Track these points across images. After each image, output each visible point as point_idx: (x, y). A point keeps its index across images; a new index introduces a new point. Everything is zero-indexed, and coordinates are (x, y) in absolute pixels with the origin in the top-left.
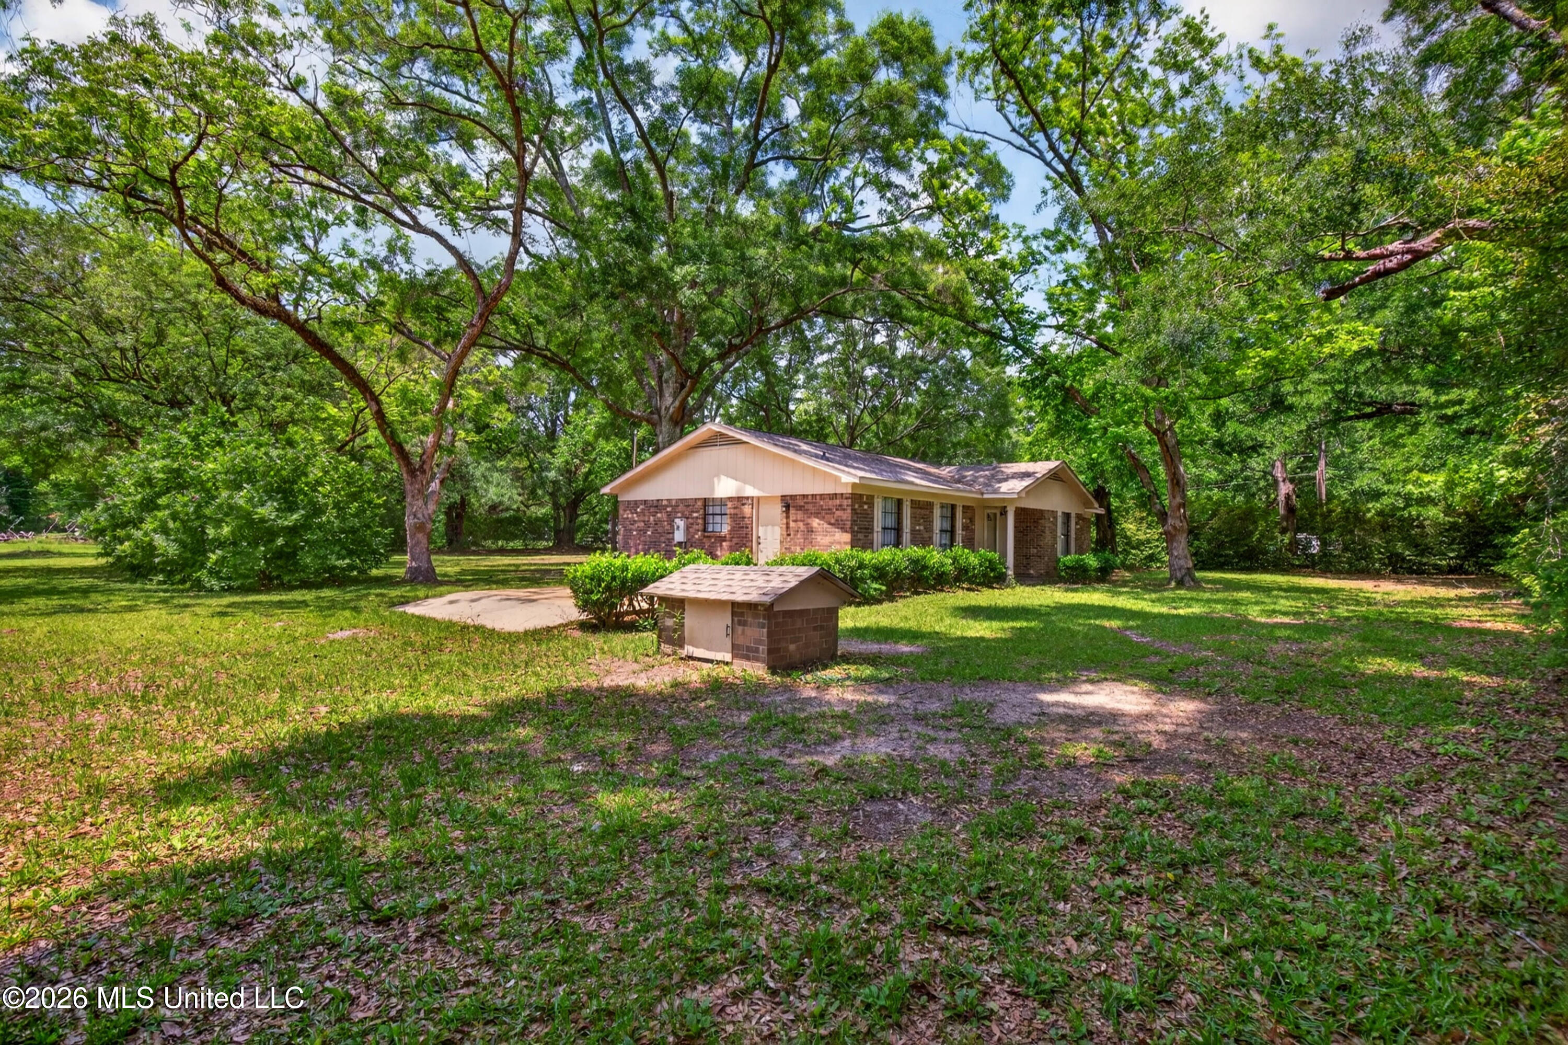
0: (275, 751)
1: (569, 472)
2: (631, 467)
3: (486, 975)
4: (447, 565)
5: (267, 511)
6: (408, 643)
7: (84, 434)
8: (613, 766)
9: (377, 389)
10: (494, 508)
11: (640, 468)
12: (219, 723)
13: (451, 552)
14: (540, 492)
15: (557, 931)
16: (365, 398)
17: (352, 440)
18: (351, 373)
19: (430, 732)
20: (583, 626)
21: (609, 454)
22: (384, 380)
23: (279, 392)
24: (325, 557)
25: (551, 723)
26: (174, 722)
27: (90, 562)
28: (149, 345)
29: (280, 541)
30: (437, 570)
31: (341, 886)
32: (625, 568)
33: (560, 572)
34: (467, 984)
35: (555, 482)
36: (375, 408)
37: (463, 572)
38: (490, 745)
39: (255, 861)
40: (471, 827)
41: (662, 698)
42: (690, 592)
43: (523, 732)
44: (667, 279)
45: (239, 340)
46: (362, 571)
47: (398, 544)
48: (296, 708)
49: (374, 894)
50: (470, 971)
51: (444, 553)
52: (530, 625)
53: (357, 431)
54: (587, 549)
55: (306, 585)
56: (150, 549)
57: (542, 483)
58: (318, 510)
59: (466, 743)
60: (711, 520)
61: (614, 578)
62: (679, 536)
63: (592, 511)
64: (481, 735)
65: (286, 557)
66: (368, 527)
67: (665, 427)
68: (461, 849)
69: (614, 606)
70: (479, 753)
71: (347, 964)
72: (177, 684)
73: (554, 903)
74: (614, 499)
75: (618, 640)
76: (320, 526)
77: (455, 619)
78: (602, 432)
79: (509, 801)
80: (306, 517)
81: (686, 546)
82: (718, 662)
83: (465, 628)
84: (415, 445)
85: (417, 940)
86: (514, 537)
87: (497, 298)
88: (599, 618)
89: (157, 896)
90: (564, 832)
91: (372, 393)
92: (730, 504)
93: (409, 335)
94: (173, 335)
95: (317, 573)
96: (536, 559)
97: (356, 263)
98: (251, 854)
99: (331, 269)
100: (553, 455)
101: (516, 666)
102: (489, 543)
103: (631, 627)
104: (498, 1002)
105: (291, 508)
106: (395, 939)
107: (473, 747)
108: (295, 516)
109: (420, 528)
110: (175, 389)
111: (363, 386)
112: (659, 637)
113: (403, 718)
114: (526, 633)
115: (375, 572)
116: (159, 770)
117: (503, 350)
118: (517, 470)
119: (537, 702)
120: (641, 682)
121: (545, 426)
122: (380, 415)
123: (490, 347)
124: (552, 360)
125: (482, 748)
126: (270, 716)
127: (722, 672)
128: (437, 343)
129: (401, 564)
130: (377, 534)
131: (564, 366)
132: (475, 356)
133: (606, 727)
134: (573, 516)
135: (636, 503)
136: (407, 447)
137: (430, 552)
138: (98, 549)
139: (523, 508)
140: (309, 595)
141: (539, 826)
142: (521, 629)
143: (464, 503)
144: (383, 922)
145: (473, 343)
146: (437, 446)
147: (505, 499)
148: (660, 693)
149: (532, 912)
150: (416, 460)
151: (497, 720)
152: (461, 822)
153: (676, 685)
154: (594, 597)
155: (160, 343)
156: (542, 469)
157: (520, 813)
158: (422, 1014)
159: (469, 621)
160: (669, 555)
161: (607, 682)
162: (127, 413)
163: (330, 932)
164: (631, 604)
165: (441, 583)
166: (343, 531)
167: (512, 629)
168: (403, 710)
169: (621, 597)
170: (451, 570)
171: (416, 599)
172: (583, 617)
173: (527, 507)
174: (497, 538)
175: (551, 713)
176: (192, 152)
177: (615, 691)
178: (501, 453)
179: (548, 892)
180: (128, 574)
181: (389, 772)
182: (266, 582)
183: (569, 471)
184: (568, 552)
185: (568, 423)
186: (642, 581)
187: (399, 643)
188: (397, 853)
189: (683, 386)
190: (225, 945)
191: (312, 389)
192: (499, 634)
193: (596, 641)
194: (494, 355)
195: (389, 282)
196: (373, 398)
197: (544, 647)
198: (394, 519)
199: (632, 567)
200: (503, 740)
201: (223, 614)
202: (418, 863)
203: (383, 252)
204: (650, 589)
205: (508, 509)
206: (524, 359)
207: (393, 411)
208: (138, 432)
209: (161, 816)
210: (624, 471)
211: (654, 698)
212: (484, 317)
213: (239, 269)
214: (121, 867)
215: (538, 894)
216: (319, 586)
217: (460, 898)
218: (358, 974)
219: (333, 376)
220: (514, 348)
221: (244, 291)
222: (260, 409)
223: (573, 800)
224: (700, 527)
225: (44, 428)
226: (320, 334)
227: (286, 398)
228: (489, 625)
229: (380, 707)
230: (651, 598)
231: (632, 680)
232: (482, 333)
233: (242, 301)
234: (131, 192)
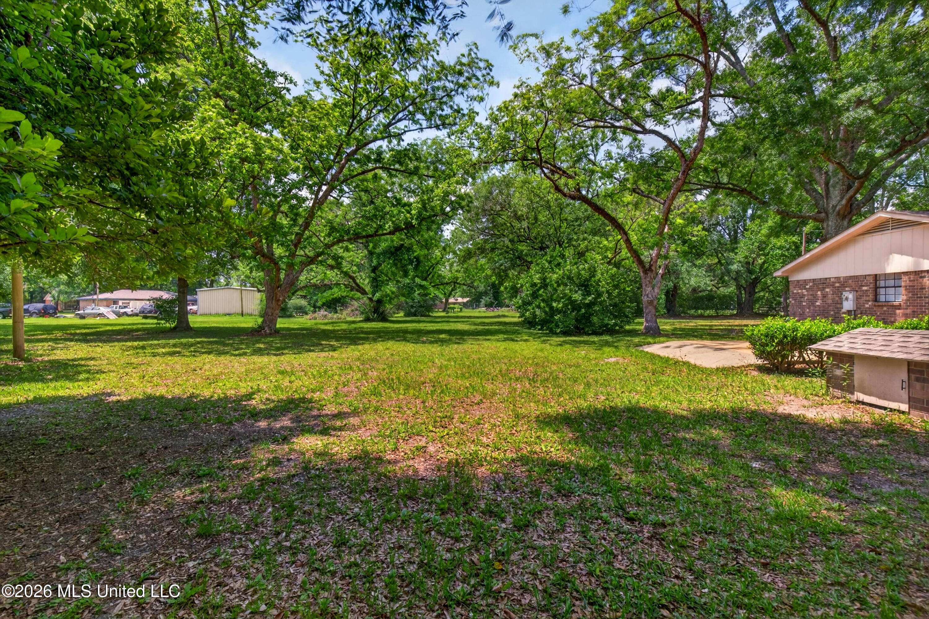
0: (581, 415)
1: (748, 265)
2: (800, 255)
3: (689, 578)
4: (666, 325)
5: (577, 296)
6: (645, 369)
7: (513, 266)
8: (786, 471)
9: (627, 228)
10: (694, 290)
11: (808, 256)
12: (560, 396)
13: (669, 318)
14: (726, 278)
15: (739, 571)
16: (620, 234)
17: (615, 257)
18: (613, 221)
19: (658, 420)
20: (761, 369)
21: (780, 248)
22: (629, 222)
23: (581, 237)
24: (603, 319)
25: (735, 431)
26: (543, 393)
27: (516, 320)
28: (533, 224)
29: (583, 311)
30: (661, 328)
31: (610, 492)
32: (795, 330)
33: (742, 331)
34: (677, 577)
35: (738, 272)
36: (625, 238)
37: (675, 329)
38: (693, 436)
39: (573, 466)
40: (680, 483)
41: (830, 430)
42: (859, 349)
43: (715, 432)
44: (831, 106)
45: (564, 215)
46: (621, 327)
47: (639, 313)
48: (590, 395)
49: (626, 503)
50: (678, 569)
51: (665, 318)
52: (720, 364)
53: (617, 252)
54: (763, 316)
55: (595, 333)
56: (534, 315)
57: (728, 272)
58: (599, 295)
59: (678, 431)
60: (882, 291)
61: (785, 336)
62: (848, 305)
63: (765, 288)
64: (687, 428)
65: (587, 318)
66: (623, 303)
67: (832, 222)
68: (675, 495)
69: (784, 357)
70: (685, 439)
71: (612, 535)
72: (546, 375)
73: (737, 551)
74: (786, 281)
75: (790, 382)
76: (601, 303)
77: (671, 356)
78: (775, 232)
79: (704, 473)
80: (595, 299)
81: (854, 314)
82: (891, 410)
83: (676, 362)
84: (647, 255)
85: (649, 538)
86: (707, 308)
87: (693, 160)
88: (773, 364)
89: (536, 469)
90: (745, 507)
91: (624, 230)
92: (905, 278)
93: (641, 193)
94: (540, 217)
95: (600, 327)
96: (725, 322)
97: (613, 162)
98: (571, 462)
99: (602, 168)
100: (736, 254)
101: (710, 390)
102: (692, 312)
103: (801, 373)
104: (697, 599)
105: (589, 294)
106: (637, 532)
107: (681, 434)
108: (590, 298)
109: (651, 303)
110: (542, 242)
111: (619, 227)
112: (828, 382)
113: (640, 409)
114: (718, 369)
115: (627, 327)
116: (538, 413)
117: (698, 191)
118: (710, 266)
119: (725, 415)
120: (811, 414)
121: (729, 234)
122: (628, 241)
123: (690, 190)
124: (733, 190)
125: (687, 436)
126: (579, 397)
127: (896, 419)
128: (658, 194)
129: (642, 324)
130: (629, 307)
131: (742, 192)
132: (681, 198)
133: (780, 443)
134: (751, 293)
135: (806, 282)
136: (642, 257)
137: (657, 317)
138: (518, 315)
139: (714, 289)
140: (596, 339)
141: (727, 496)
142: (714, 366)
143: (676, 287)
144: (631, 520)
145: (680, 190)
146: (659, 256)
147: (702, 285)
148: (830, 426)
149: (721, 550)
150: (647, 266)
151: (697, 422)
152: (674, 478)
153: (845, 422)
154: (768, 349)
155: (536, 222)
156: (728, 264)
157: (713, 484)
158: (650, 582)
159: (680, 359)
160: (837, 320)
161: (781, 410)
162: (526, 255)
163: (604, 515)
164: (801, 355)
165: (663, 336)
166: (611, 305)
167: (708, 366)
168: (642, 405)
169: (792, 351)
170: (668, 327)
171: (649, 343)
172: (760, 362)
173: (718, 288)
174: (697, 308)
175: (735, 424)
176: (543, 132)
177: (787, 417)
178: (699, 255)
179: (733, 542)
180: (528, 325)
181: (634, 437)
182: (578, 330)
183: (748, 263)
184: (748, 318)
185: (746, 230)
186: (811, 339)
187: (640, 367)
188: (638, 484)
189: (849, 187)
190: (560, 502)
191: (595, 232)
192: (699, 368)
193: (770, 380)
194: (693, 195)
195: (630, 167)
196: (625, 233)
197: (730, 380)
198: (636, 298)
199: (803, 328)
200: (702, 435)
201: (561, 345)
202: (649, 494)
203: (628, 150)
204: (818, 346)
205: (704, 291)
206: (714, 193)
207: (634, 238)
208: (531, 263)
209: (538, 434)
210: (794, 258)
211: (823, 429)
212: (685, 173)
213: (563, 180)
214: (525, 452)
215: (725, 541)
216: (601, 334)
217: (673, 524)
218: (617, 543)
219: (604, 224)
220: (706, 188)
221: (566, 190)
222: (574, 246)
223: (751, 485)
224: (871, 297)
225: (501, 265)
226: (599, 203)
227: (584, 239)
228: (692, 362)
229: (630, 401)
230: (821, 352)
231: (803, 412)
232: (684, 182)
233: (565, 195)
234: (524, 158)
